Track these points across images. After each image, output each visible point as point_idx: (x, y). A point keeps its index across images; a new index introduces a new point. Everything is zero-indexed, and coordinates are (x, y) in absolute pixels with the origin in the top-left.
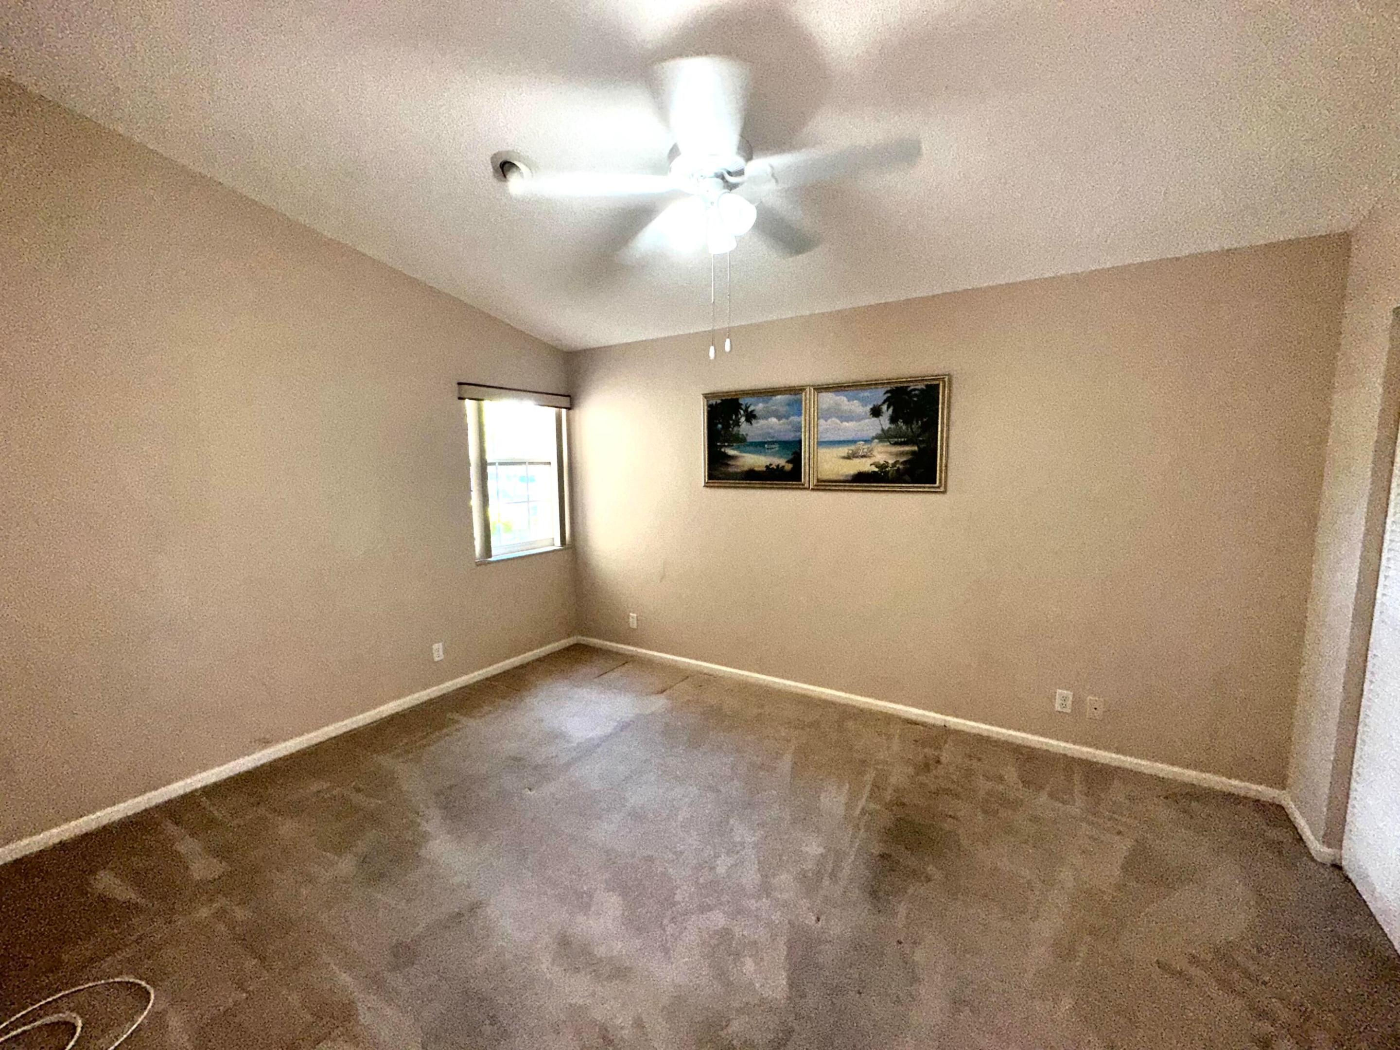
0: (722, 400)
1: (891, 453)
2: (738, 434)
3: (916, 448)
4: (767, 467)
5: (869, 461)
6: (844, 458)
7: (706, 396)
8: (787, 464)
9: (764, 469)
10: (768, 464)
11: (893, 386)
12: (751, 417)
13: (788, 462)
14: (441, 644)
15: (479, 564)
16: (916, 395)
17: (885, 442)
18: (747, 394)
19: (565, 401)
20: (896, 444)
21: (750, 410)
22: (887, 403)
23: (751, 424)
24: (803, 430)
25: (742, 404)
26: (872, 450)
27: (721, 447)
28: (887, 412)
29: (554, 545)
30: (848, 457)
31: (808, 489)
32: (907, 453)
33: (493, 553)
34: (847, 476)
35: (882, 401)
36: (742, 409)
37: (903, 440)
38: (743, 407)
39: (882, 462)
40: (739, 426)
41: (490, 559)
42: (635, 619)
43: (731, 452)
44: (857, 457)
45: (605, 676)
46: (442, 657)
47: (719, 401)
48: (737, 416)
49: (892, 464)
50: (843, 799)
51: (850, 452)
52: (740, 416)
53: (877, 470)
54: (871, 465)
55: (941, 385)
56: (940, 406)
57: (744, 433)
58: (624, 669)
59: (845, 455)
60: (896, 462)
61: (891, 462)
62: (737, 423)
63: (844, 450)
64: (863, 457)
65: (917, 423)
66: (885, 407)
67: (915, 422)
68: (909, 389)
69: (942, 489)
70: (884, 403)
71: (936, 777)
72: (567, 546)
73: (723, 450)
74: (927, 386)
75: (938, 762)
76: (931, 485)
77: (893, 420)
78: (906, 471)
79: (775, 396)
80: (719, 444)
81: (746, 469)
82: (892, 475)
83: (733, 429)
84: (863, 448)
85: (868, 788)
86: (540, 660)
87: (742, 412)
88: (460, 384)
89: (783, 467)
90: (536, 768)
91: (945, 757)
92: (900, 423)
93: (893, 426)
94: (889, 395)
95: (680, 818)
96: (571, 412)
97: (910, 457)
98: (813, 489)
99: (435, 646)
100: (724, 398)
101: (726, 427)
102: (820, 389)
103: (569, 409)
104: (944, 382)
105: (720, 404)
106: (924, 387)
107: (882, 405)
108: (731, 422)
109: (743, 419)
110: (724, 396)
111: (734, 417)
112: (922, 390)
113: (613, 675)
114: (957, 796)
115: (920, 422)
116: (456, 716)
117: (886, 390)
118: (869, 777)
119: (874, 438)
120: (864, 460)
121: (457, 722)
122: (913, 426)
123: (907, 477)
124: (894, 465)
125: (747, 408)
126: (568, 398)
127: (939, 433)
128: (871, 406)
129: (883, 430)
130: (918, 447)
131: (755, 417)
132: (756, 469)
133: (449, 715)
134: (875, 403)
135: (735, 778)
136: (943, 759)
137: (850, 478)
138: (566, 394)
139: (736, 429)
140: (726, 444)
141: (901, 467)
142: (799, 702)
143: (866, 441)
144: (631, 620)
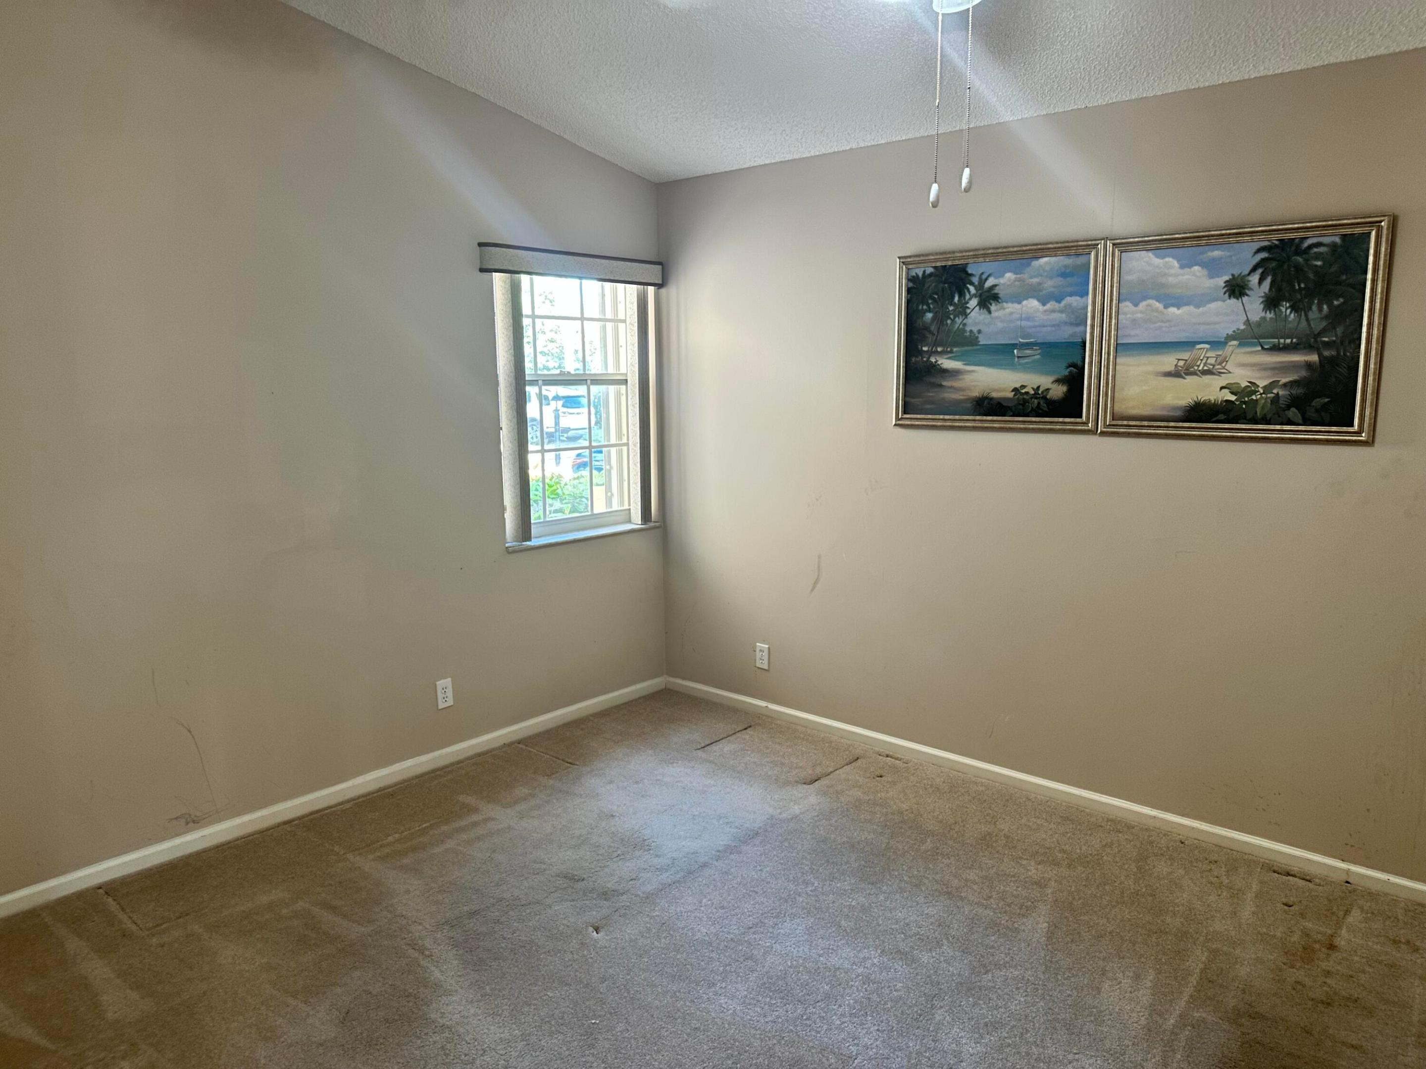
0: (935, 268)
1: (1263, 368)
2: (964, 331)
3: (1314, 358)
4: (1015, 390)
5: (1218, 382)
6: (1168, 374)
7: (905, 261)
8: (1055, 386)
9: (1011, 395)
10: (1018, 385)
11: (1275, 237)
12: (988, 298)
13: (1058, 381)
14: (450, 679)
15: (509, 551)
16: (1318, 256)
17: (1253, 345)
18: (985, 256)
19: (653, 273)
20: (1276, 349)
21: (988, 284)
22: (1260, 271)
23: (990, 312)
24: (1089, 322)
25: (971, 275)
26: (1225, 360)
27: (931, 353)
28: (1258, 289)
29: (630, 521)
30: (1176, 374)
31: (1093, 432)
32: (1294, 366)
33: (534, 531)
34: (1175, 408)
35: (1250, 267)
36: (972, 284)
37: (1288, 341)
38: (975, 280)
39: (1244, 384)
40: (966, 315)
41: (528, 543)
42: (766, 654)
43: (947, 363)
44: (1194, 373)
45: (714, 747)
46: (450, 702)
47: (929, 270)
48: (961, 295)
49: (1265, 387)
50: (1145, 996)
51: (1181, 363)
52: (968, 297)
53: (1233, 398)
54: (1222, 388)
55: (1373, 233)
56: (1369, 276)
57: (975, 330)
58: (746, 736)
59: (1171, 368)
60: (1273, 384)
61: (1262, 383)
62: (963, 311)
63: (1169, 361)
64: (1205, 373)
65: (1320, 309)
66: (1255, 279)
67: (1314, 308)
68: (1306, 244)
69: (1364, 437)
70: (1254, 269)
71: (1328, 974)
72: (652, 524)
73: (933, 360)
74: (1344, 237)
75: (1332, 947)
76: (1345, 429)
77: (1271, 303)
78: (1296, 402)
79: (1037, 258)
80: (925, 349)
81: (976, 393)
82: (1263, 408)
83: (953, 321)
84: (1207, 355)
85: (1193, 980)
86: (604, 714)
87: (972, 289)
88: (481, 245)
89: (1048, 390)
90: (605, 895)
91: (1344, 938)
92: (1285, 308)
93: (1269, 315)
94: (1264, 255)
95: (849, 1000)
96: (663, 291)
97: (1304, 373)
98: (1103, 434)
99: (440, 684)
100: (939, 264)
101: (941, 318)
102: (1123, 245)
103: (659, 286)
104: (1379, 230)
105: (931, 275)
106: (1337, 240)
107: (1249, 274)
108: (951, 308)
109: (973, 302)
110: (936, 260)
111: (956, 299)
112: (1333, 246)
113: (727, 747)
114: (1370, 1012)
115: (1325, 307)
116: (471, 800)
117: (1257, 245)
118: (1197, 959)
119: (1230, 338)
120: (1207, 379)
121: (476, 810)
122: (1311, 315)
123: (1293, 413)
124: (1267, 389)
125: (982, 282)
126: (660, 267)
127: (1364, 329)
128: (1227, 278)
129: (1248, 322)
130: (1320, 355)
131: (996, 298)
132: (994, 395)
133: (462, 798)
134: (1236, 272)
135: (945, 942)
136: (1340, 942)
137: (1178, 413)
138: (657, 260)
139: (958, 320)
140: (939, 349)
141: (1281, 393)
142: (1066, 819)
143: (1216, 344)
144: (758, 654)
